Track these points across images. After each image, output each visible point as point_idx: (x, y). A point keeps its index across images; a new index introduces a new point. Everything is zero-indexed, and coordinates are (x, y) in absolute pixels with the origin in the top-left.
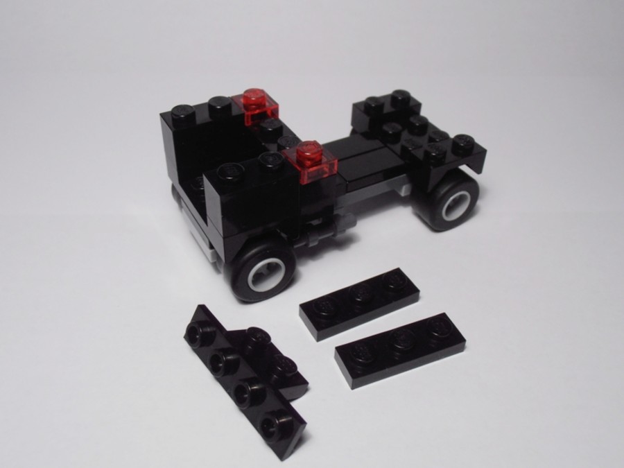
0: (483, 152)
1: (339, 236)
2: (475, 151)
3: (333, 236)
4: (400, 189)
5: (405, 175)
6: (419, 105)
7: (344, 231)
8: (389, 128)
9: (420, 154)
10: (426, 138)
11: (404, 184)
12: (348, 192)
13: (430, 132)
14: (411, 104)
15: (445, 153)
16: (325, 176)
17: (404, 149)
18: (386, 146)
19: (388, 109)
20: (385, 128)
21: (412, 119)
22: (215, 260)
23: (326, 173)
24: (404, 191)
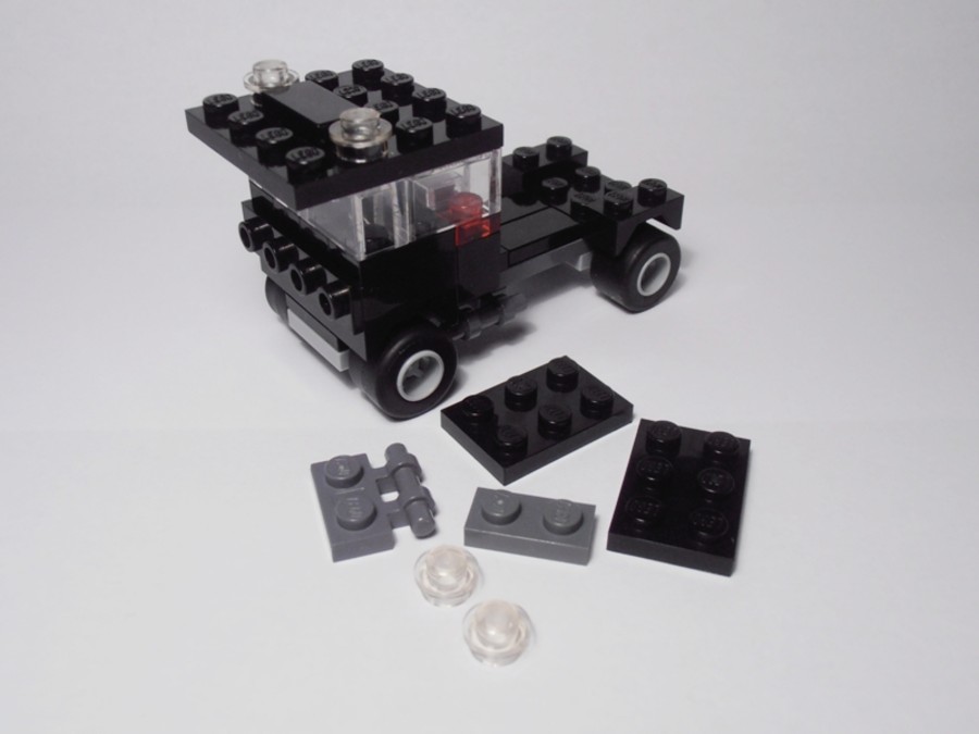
0: (680, 199)
1: (507, 323)
2: (668, 198)
3: (497, 324)
4: (575, 261)
5: (580, 240)
6: (584, 154)
7: (513, 317)
8: (550, 184)
9: (599, 207)
10: (602, 191)
11: (582, 253)
12: (510, 266)
13: (603, 184)
14: (574, 153)
15: (631, 202)
16: (485, 235)
17: (574, 206)
18: (550, 206)
19: (543, 161)
20: (545, 184)
21: (578, 171)
22: (347, 368)
23: (485, 231)
24: (582, 264)
